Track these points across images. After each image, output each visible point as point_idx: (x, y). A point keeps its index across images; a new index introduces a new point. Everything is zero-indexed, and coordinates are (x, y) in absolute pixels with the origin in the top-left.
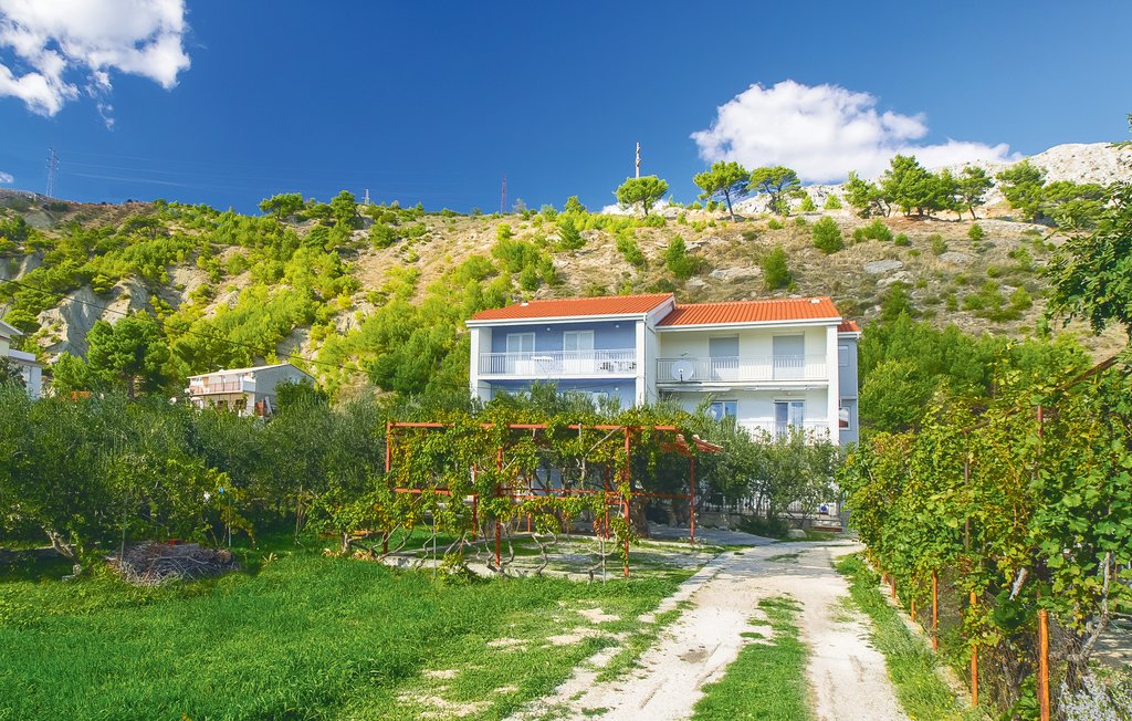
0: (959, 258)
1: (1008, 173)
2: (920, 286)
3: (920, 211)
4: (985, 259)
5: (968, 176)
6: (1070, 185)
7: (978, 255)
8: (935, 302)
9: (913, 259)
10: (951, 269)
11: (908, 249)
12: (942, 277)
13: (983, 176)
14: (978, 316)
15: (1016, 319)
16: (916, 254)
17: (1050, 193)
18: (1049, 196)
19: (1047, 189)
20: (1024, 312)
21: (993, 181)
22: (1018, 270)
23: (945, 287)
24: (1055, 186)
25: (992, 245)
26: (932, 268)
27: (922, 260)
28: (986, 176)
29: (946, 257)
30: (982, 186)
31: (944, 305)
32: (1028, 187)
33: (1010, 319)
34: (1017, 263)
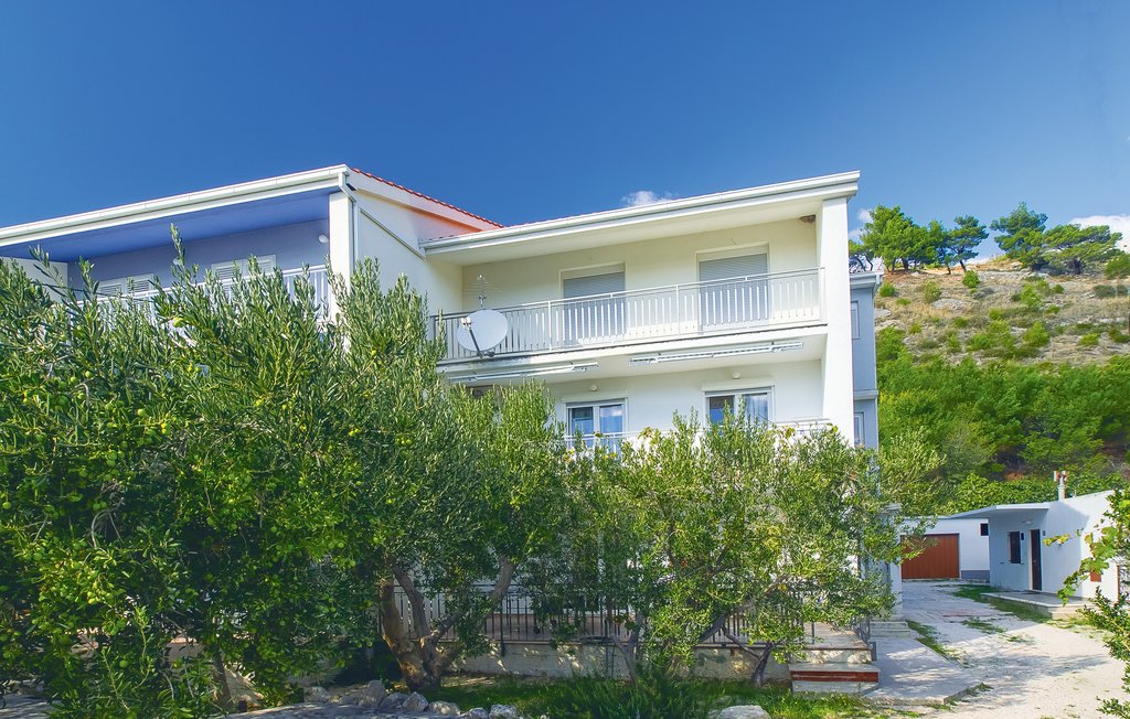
0: (955, 304)
1: (1003, 220)
2: (913, 332)
3: (906, 265)
4: (985, 303)
5: (960, 227)
6: (1075, 229)
7: (975, 301)
8: (932, 346)
9: (901, 308)
10: (946, 315)
11: (895, 300)
12: (938, 323)
13: (975, 226)
14: (987, 355)
15: (1034, 357)
16: (905, 303)
17: (1052, 238)
18: (1049, 242)
19: (1049, 234)
20: (1041, 349)
21: (987, 231)
22: (1026, 312)
23: (942, 332)
24: (1058, 230)
25: (991, 292)
26: (925, 315)
27: (913, 308)
28: (979, 225)
29: (939, 304)
30: (974, 236)
31: (944, 347)
32: (1027, 234)
33: (1027, 356)
34: (1022, 305)
